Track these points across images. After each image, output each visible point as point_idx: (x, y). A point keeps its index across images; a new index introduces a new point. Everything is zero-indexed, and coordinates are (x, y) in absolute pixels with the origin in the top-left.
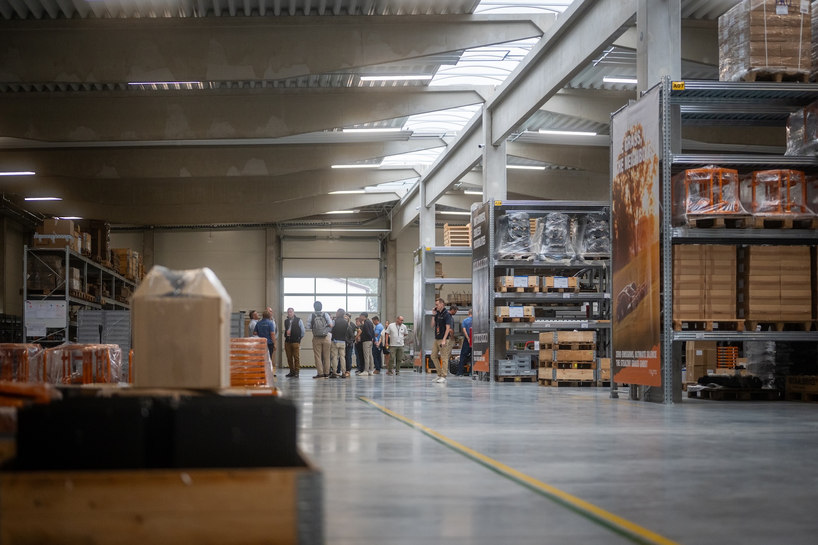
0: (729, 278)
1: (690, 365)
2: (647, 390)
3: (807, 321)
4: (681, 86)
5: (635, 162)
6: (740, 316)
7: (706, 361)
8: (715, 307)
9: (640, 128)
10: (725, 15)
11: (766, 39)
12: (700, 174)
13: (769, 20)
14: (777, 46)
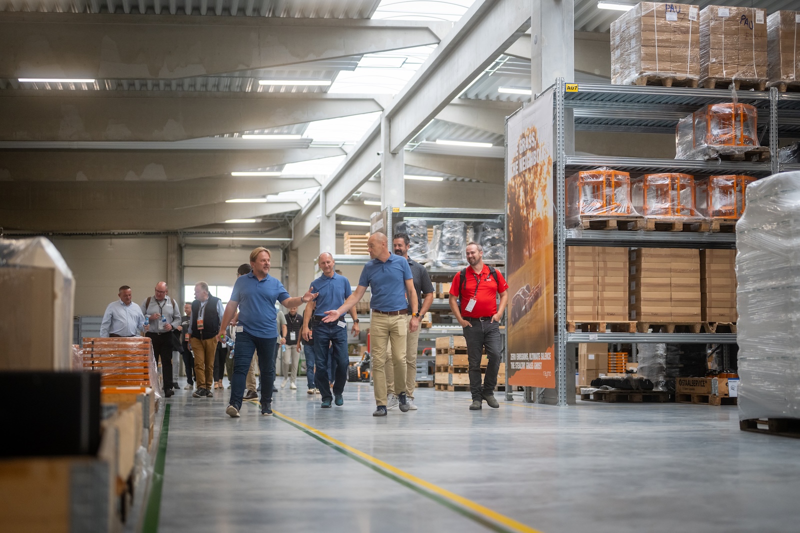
0: (622, 278)
1: (582, 370)
2: (540, 393)
3: (696, 323)
4: (575, 88)
5: (530, 164)
6: (632, 318)
7: (597, 365)
8: (608, 309)
9: (534, 131)
10: (616, 21)
11: (656, 44)
12: (593, 176)
13: (659, 26)
14: (666, 51)
